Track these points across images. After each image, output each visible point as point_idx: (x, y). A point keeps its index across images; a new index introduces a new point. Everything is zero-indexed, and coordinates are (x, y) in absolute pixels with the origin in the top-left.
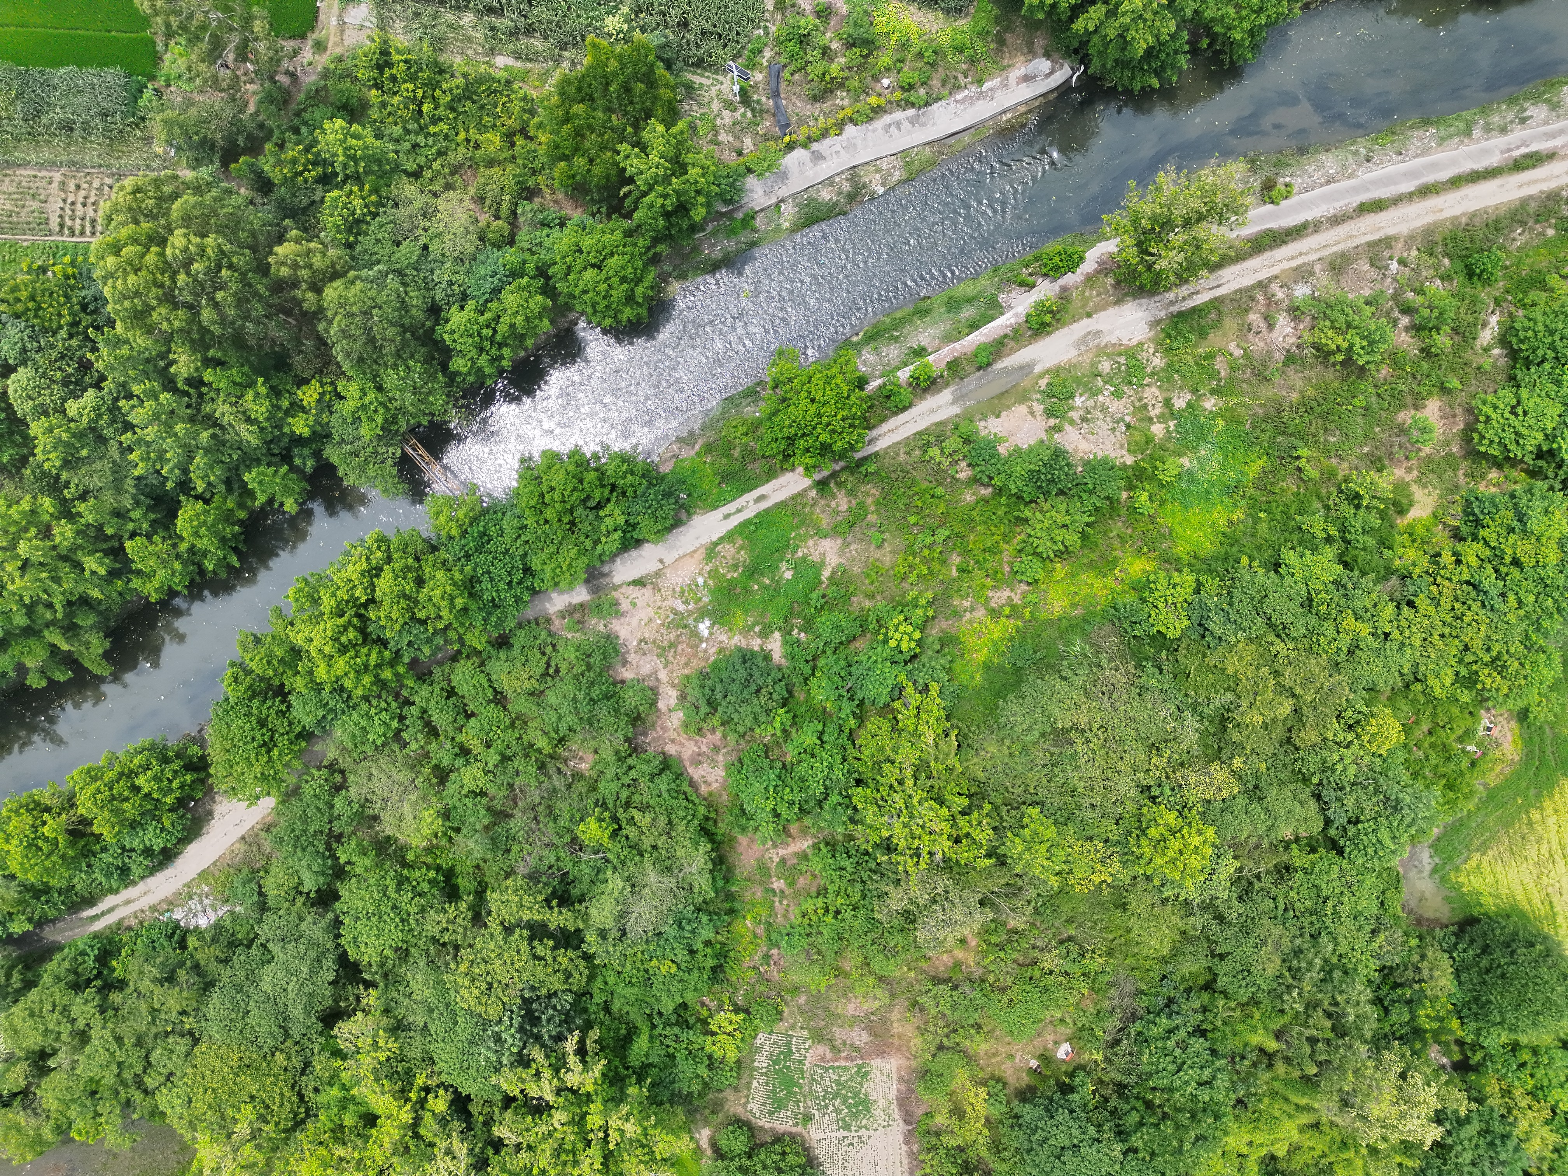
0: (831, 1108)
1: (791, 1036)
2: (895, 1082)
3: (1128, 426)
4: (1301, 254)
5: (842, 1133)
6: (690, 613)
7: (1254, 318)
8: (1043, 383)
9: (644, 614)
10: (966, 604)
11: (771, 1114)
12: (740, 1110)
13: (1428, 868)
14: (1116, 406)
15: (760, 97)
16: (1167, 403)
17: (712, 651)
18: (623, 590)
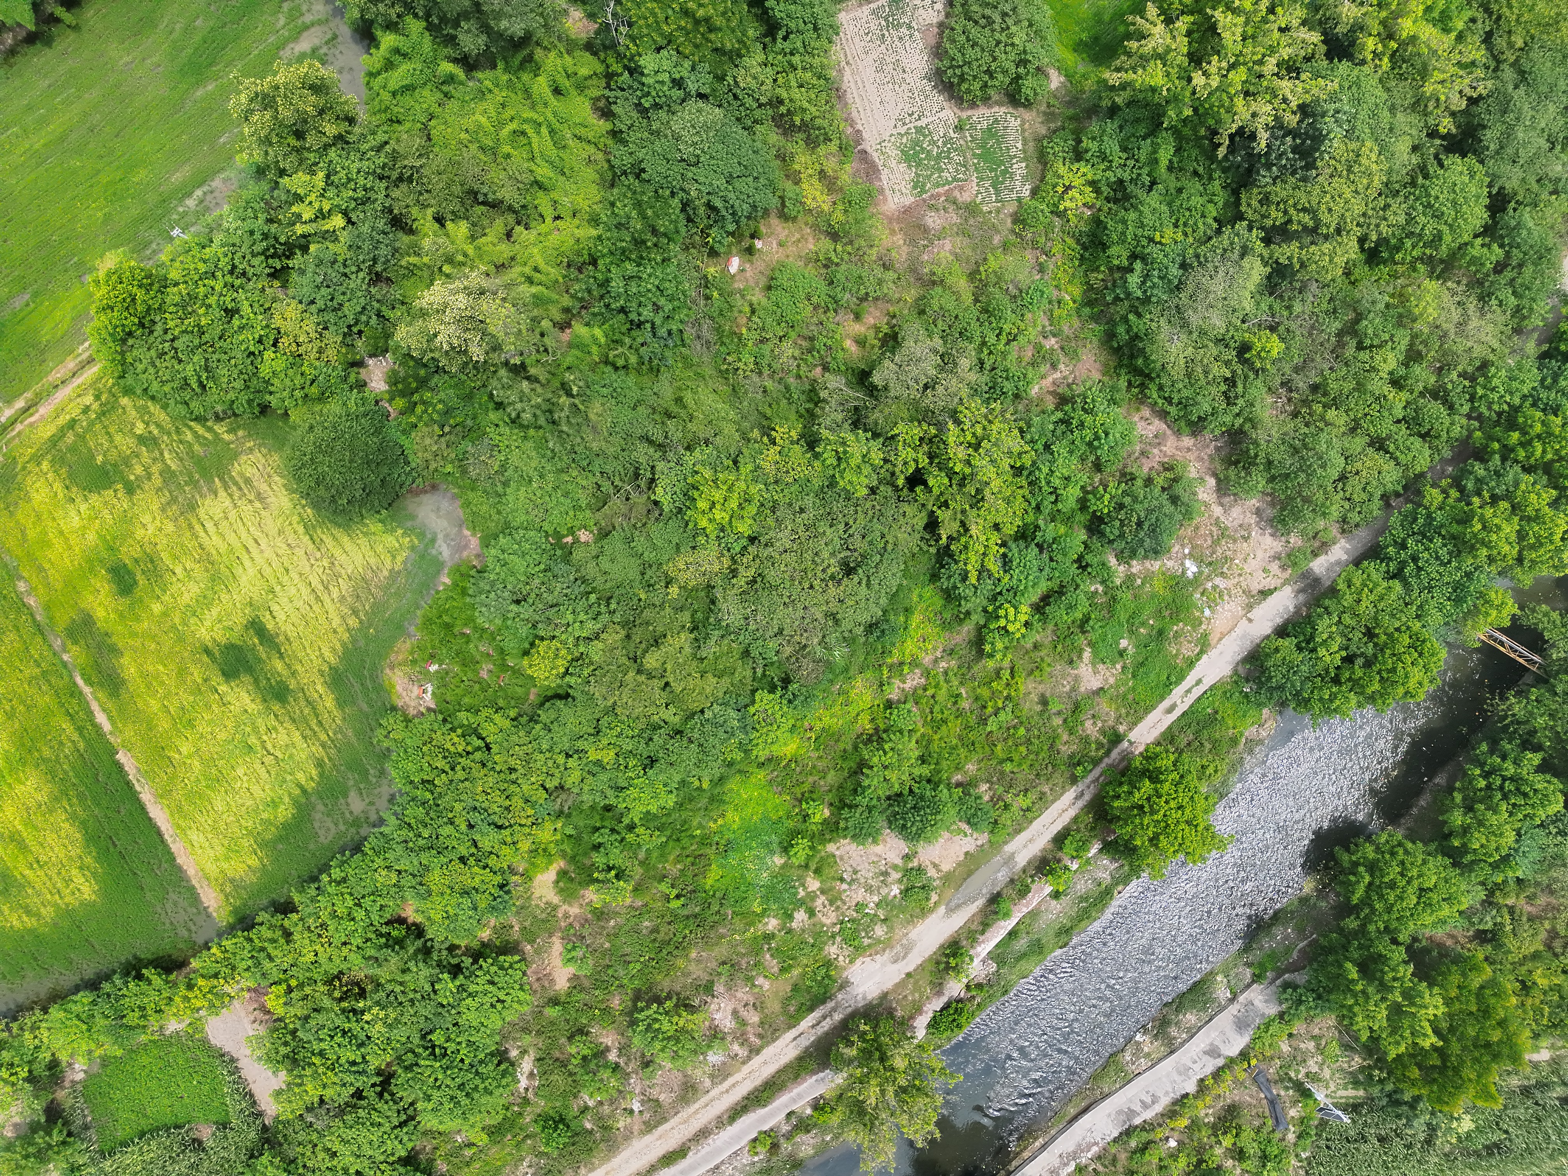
0: (940, 143)
1: (997, 201)
2: (886, 186)
3: (842, 880)
4: (727, 1091)
5: (922, 123)
6: (1209, 578)
7: (754, 1018)
8: (934, 897)
9: (1253, 565)
10: (943, 664)
11: (996, 121)
12: (1028, 115)
13: (440, 541)
14: (859, 895)
15: (1286, 1094)
16: (811, 913)
17: (1177, 548)
18: (1280, 581)
